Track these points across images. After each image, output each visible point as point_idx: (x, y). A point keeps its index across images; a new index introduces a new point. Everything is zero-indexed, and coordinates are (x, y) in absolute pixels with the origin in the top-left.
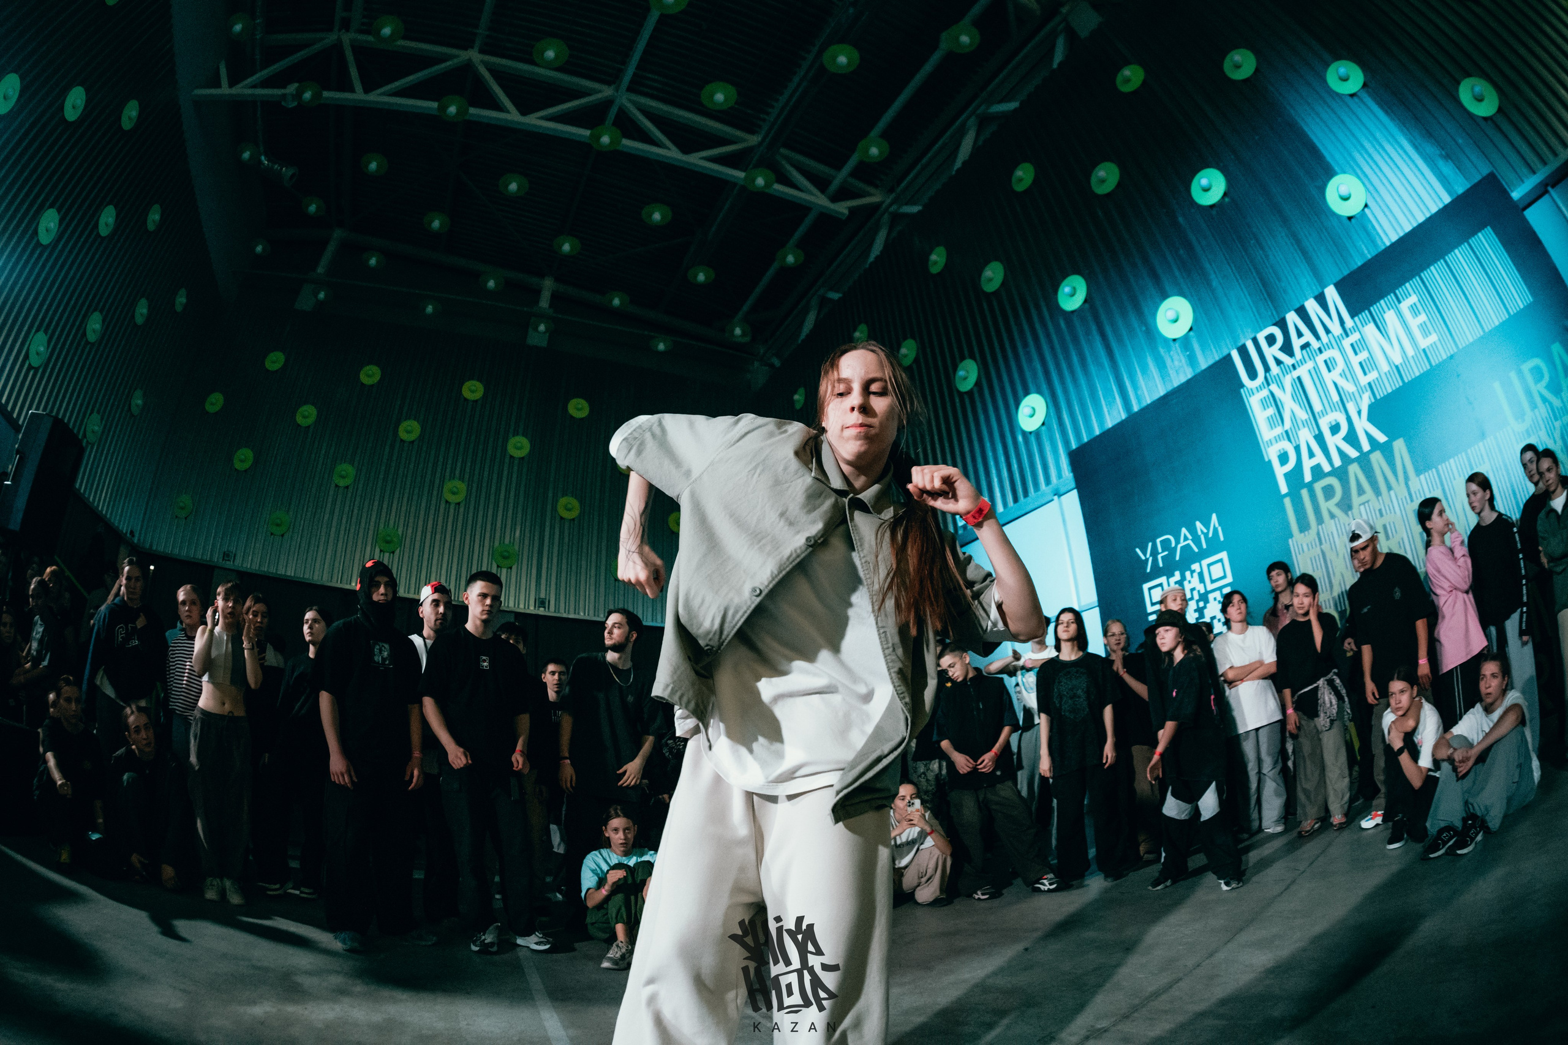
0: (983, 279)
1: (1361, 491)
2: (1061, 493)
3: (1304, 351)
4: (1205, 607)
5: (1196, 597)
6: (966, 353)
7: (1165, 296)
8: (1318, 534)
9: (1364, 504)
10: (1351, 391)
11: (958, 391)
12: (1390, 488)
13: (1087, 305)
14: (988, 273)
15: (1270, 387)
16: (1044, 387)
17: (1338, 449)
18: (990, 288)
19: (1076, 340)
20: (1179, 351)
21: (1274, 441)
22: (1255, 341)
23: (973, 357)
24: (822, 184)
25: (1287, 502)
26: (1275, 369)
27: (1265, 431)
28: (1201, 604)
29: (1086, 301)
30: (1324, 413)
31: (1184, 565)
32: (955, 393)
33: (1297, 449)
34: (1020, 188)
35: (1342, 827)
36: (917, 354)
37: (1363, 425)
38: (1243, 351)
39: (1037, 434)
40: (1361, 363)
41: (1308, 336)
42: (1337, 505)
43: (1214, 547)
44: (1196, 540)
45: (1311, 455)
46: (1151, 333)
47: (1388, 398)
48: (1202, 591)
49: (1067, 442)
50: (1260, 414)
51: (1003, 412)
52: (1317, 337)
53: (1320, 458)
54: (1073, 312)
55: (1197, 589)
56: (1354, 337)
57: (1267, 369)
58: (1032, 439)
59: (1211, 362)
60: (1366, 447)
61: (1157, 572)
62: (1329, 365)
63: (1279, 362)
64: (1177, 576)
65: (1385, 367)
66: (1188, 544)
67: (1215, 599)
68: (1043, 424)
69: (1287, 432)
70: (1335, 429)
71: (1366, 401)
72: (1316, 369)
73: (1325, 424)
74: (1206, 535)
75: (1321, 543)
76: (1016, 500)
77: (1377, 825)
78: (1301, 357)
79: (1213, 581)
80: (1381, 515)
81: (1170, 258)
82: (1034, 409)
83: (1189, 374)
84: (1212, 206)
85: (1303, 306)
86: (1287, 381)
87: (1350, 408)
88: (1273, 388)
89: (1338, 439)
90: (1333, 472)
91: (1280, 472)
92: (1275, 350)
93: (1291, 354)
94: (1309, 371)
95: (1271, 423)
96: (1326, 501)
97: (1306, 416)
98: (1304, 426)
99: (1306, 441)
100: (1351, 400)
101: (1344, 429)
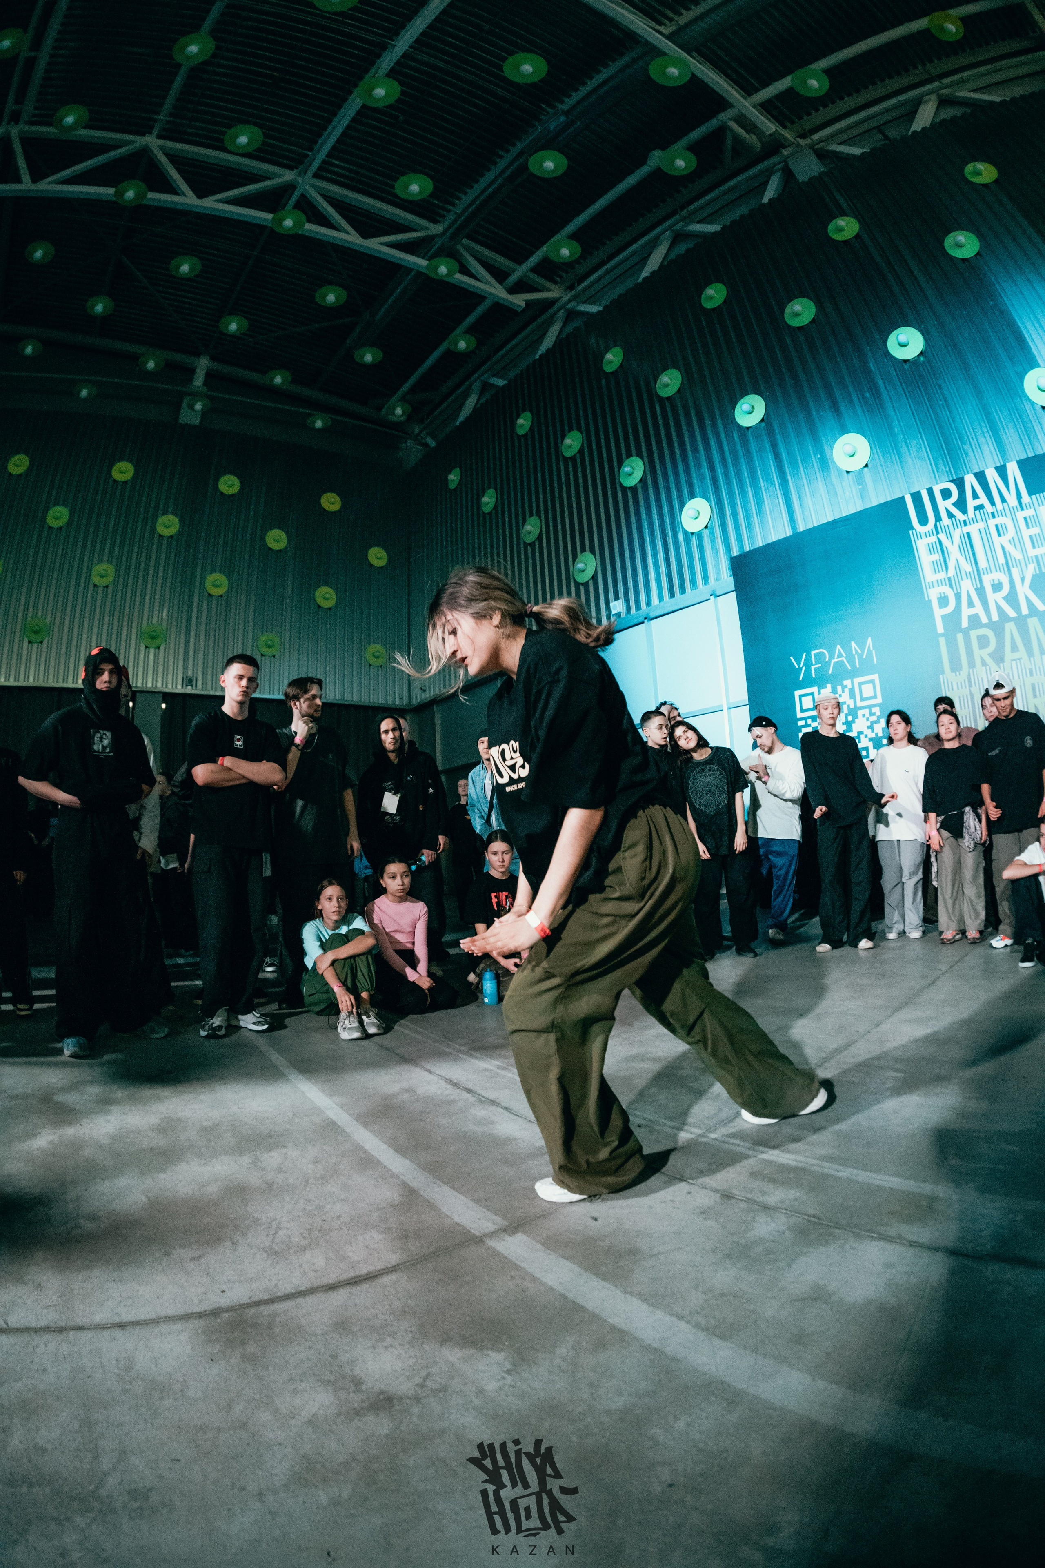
0: (658, 382)
1: (1014, 648)
2: (718, 595)
3: (977, 512)
4: (853, 721)
6: (634, 452)
7: (844, 431)
9: (1015, 659)
10: (1017, 558)
11: (622, 486)
12: (1042, 652)
13: (763, 424)
14: (664, 378)
15: (939, 535)
16: (711, 494)
17: (997, 604)
18: (665, 393)
19: (748, 453)
20: (852, 483)
21: (935, 584)
22: (930, 491)
23: (639, 455)
24: (500, 276)
25: (942, 641)
26: (946, 520)
27: (928, 575)
28: (850, 718)
29: (762, 420)
30: (988, 571)
31: (837, 679)
32: (619, 489)
33: (958, 596)
34: (709, 305)
35: (974, 942)
36: (582, 445)
37: (1024, 591)
38: (917, 497)
39: (699, 535)
40: (1031, 537)
41: (983, 499)
42: (991, 654)
43: (866, 668)
44: (851, 659)
45: (971, 604)
46: (825, 463)
48: (852, 706)
49: (728, 548)
50: (925, 557)
51: (666, 511)
52: (993, 503)
53: (978, 609)
54: (748, 428)
56: (1029, 513)
57: (938, 518)
58: (694, 540)
59: (882, 501)
60: (1025, 611)
61: (809, 682)
62: (1000, 530)
63: (951, 515)
66: (842, 661)
67: (864, 716)
68: (706, 527)
69: (949, 579)
70: (997, 587)
71: (1031, 570)
72: (987, 530)
73: (987, 580)
74: (860, 656)
75: (970, 686)
76: (672, 595)
77: (1006, 946)
78: (973, 515)
79: (862, 699)
80: (1031, 674)
81: (854, 397)
82: (698, 512)
83: (859, 507)
84: (905, 361)
85: (983, 472)
86: (957, 534)
87: (1015, 572)
88: (942, 536)
89: (999, 597)
90: (991, 625)
91: (939, 613)
92: (949, 504)
93: (964, 511)
94: (980, 530)
95: (936, 567)
96: (980, 648)
97: (971, 570)
98: (968, 579)
99: (968, 591)
100: (1017, 566)
101: (1006, 589)
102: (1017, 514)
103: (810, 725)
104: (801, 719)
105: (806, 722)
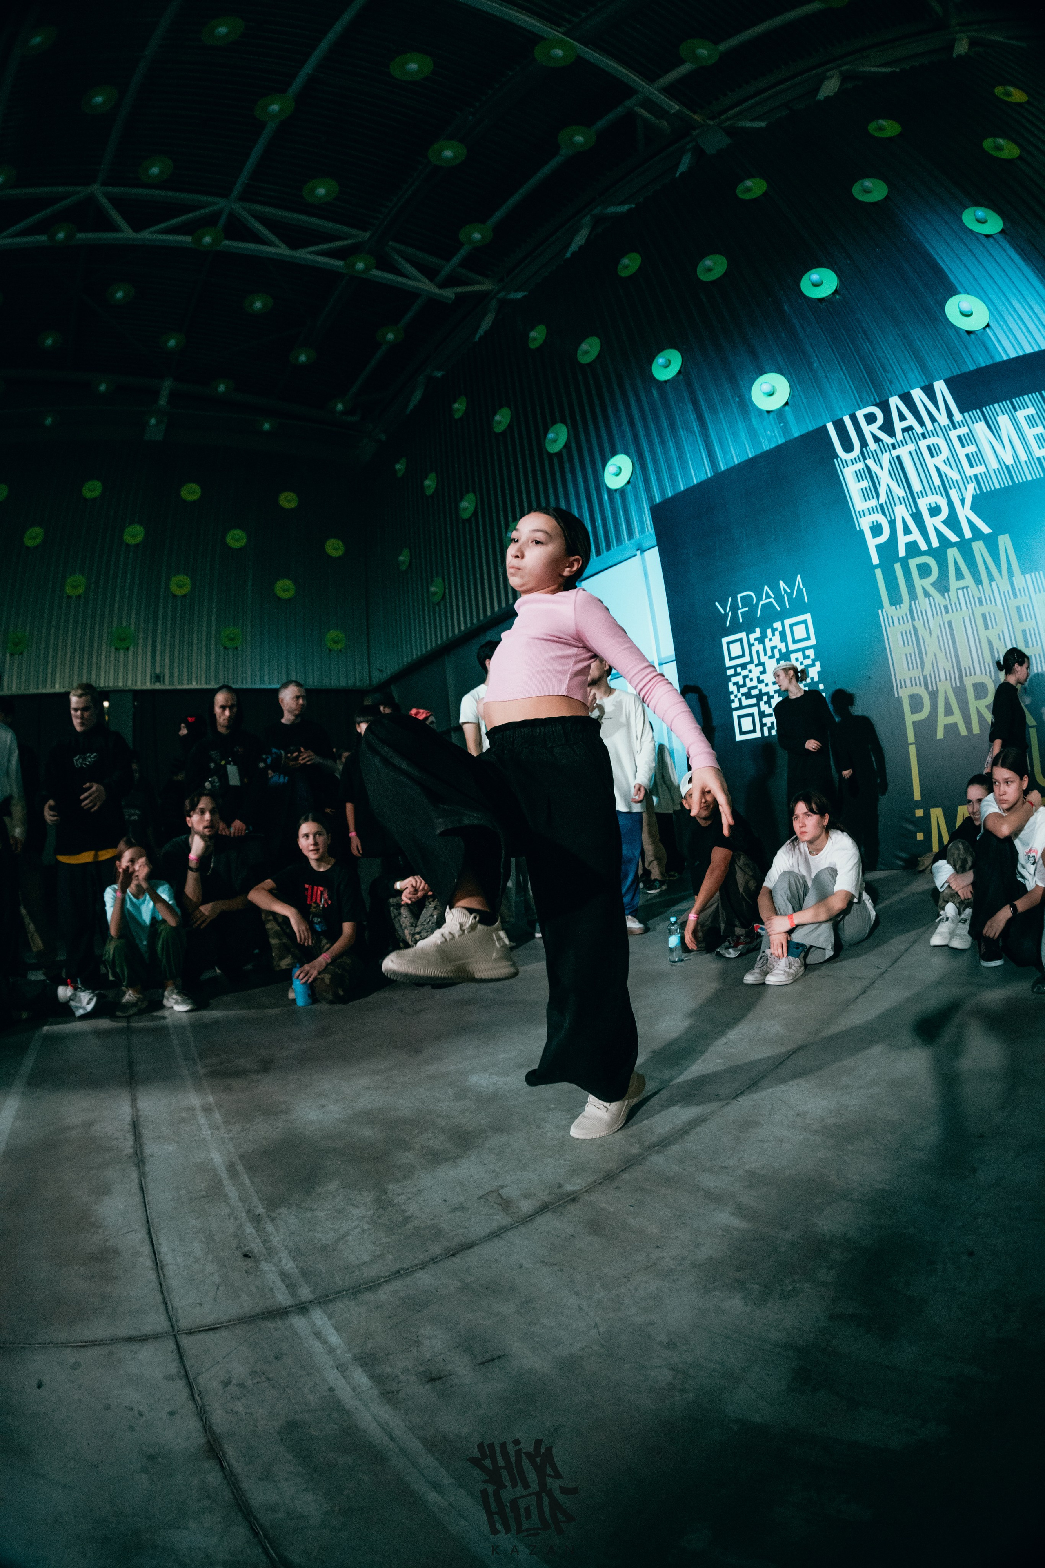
0: (579, 352)
1: (960, 576)
2: (645, 549)
3: (906, 434)
5: (777, 655)
6: (557, 417)
7: (761, 371)
8: (911, 609)
9: (962, 589)
10: (954, 480)
11: (548, 453)
12: (991, 579)
13: (681, 377)
14: (585, 347)
15: (867, 462)
16: (632, 448)
17: (936, 529)
18: (586, 360)
19: (667, 406)
20: (773, 421)
21: (866, 512)
22: (854, 417)
23: (563, 420)
24: (428, 272)
25: (878, 573)
26: (872, 445)
27: (858, 503)
29: (680, 372)
30: (924, 493)
31: (766, 622)
32: (545, 456)
33: (892, 524)
34: (625, 274)
36: (511, 420)
37: (964, 513)
38: (840, 425)
39: (623, 491)
40: (967, 456)
41: (911, 421)
42: (933, 584)
43: (797, 608)
44: (780, 599)
45: (907, 531)
46: (745, 404)
47: (994, 493)
48: (784, 650)
49: (651, 498)
50: (854, 487)
51: (589, 471)
52: (922, 423)
53: (916, 535)
54: (666, 382)
55: (779, 648)
56: (963, 430)
57: (864, 443)
58: (618, 497)
59: (804, 431)
60: (968, 534)
61: (736, 628)
62: (933, 451)
63: (877, 440)
64: (757, 633)
65: (994, 464)
66: (771, 603)
68: (629, 482)
69: (881, 506)
70: (935, 511)
71: (970, 492)
72: (918, 451)
73: (923, 504)
74: (790, 596)
75: (913, 619)
78: (902, 439)
79: (795, 642)
80: (980, 602)
82: (620, 468)
83: (781, 441)
84: (822, 300)
85: (909, 393)
86: (886, 458)
87: (953, 493)
88: (870, 462)
89: (938, 521)
90: (931, 552)
91: (872, 543)
92: (875, 428)
93: (892, 433)
94: (910, 452)
95: (865, 495)
96: (921, 578)
97: (904, 495)
98: (901, 504)
99: (903, 518)
100: (955, 487)
101: (945, 513)
102: (949, 432)
103: (740, 674)
104: (730, 668)
105: (736, 671)
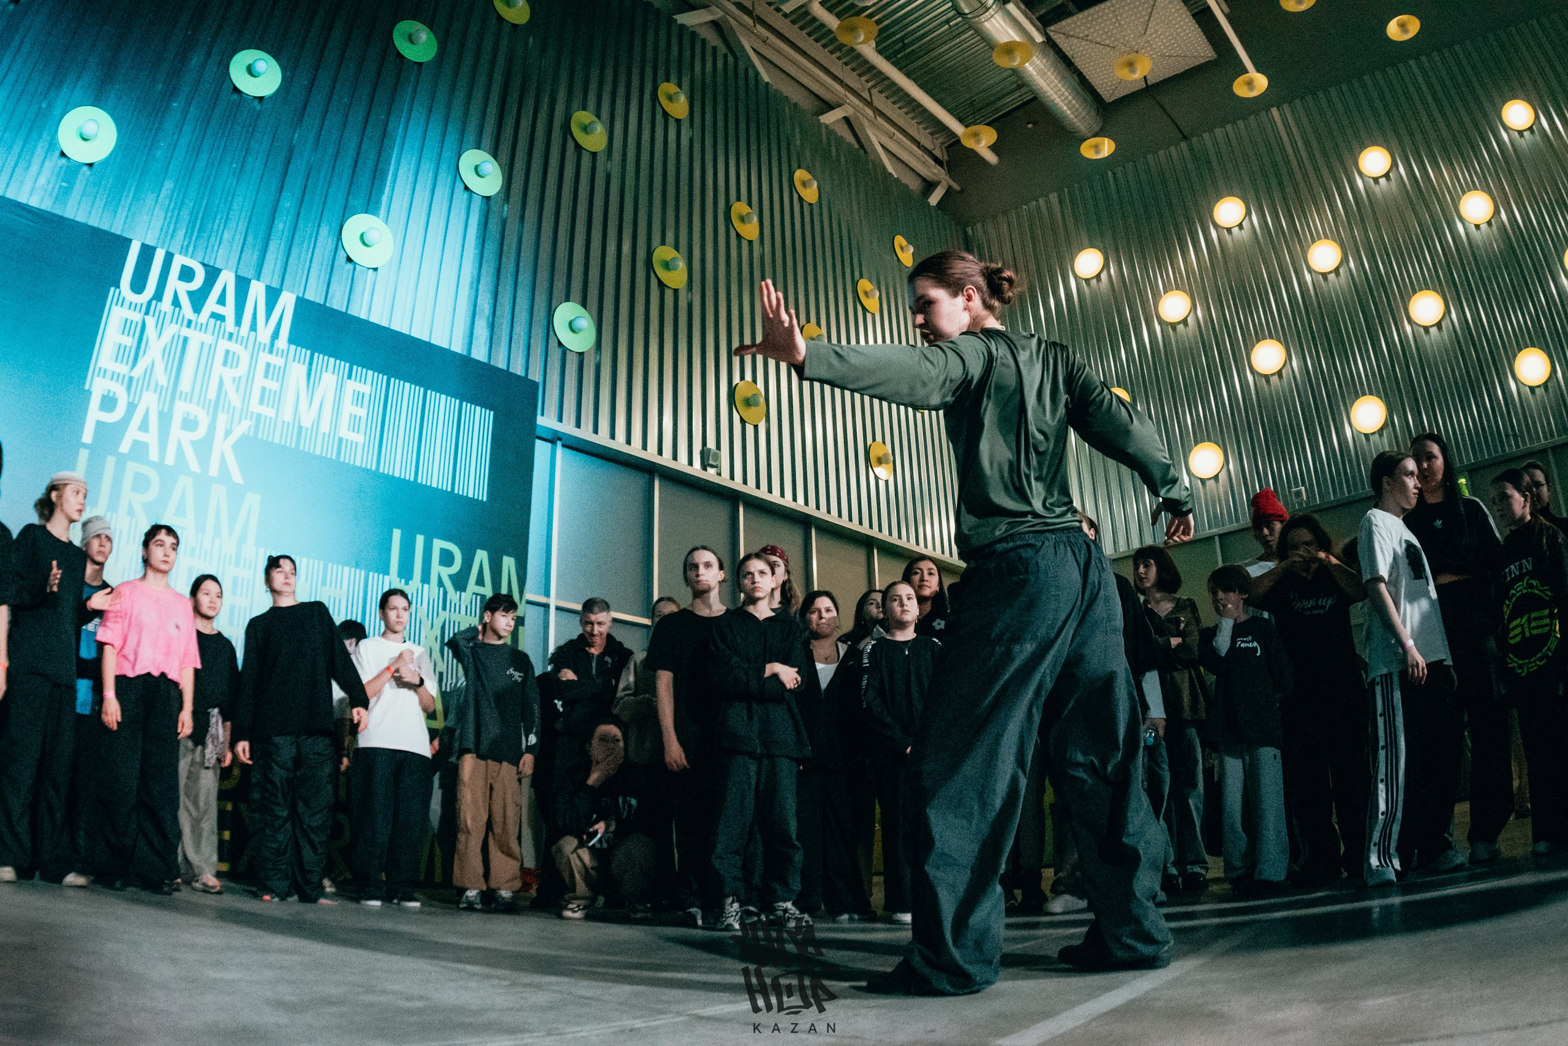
3: (212, 321)
7: (98, 102)
10: (233, 404)
15: (146, 317)
17: (180, 445)
20: (57, 170)
21: (109, 375)
22: (167, 258)
25: (84, 454)
26: (166, 305)
27: (106, 358)
30: (188, 398)
33: (132, 407)
37: (222, 447)
38: (147, 253)
40: (264, 389)
41: (229, 311)
42: (142, 505)
45: (144, 427)
46: (44, 122)
47: (270, 446)
50: (113, 333)
52: (238, 322)
53: (151, 438)
56: (277, 361)
57: (158, 296)
60: (214, 471)
62: (229, 358)
63: (176, 302)
65: (287, 416)
70: (190, 424)
71: (243, 427)
72: (213, 348)
73: (181, 408)
78: (205, 322)
83: (46, 205)
85: (248, 280)
86: (171, 330)
87: (222, 419)
88: (150, 321)
90: (159, 466)
91: (94, 414)
92: (183, 288)
93: (197, 308)
94: (203, 343)
95: (120, 353)
96: (133, 489)
97: (165, 384)
98: (155, 392)
99: (147, 411)
100: (228, 413)
101: (200, 433)
102: (261, 353)
